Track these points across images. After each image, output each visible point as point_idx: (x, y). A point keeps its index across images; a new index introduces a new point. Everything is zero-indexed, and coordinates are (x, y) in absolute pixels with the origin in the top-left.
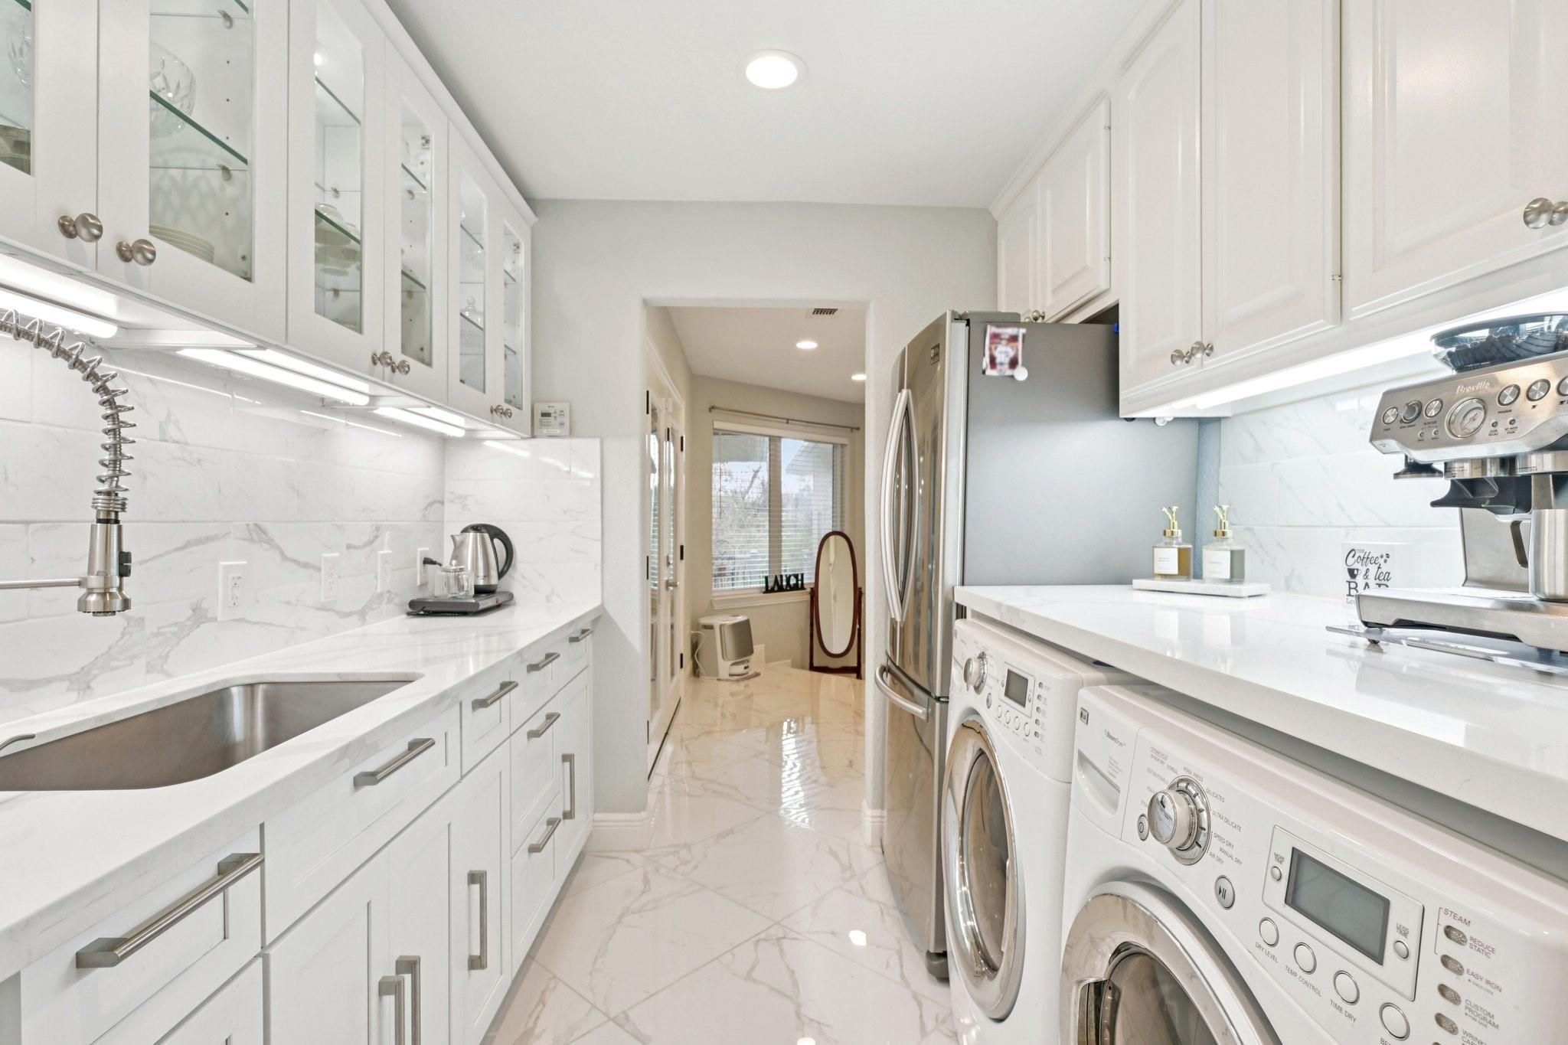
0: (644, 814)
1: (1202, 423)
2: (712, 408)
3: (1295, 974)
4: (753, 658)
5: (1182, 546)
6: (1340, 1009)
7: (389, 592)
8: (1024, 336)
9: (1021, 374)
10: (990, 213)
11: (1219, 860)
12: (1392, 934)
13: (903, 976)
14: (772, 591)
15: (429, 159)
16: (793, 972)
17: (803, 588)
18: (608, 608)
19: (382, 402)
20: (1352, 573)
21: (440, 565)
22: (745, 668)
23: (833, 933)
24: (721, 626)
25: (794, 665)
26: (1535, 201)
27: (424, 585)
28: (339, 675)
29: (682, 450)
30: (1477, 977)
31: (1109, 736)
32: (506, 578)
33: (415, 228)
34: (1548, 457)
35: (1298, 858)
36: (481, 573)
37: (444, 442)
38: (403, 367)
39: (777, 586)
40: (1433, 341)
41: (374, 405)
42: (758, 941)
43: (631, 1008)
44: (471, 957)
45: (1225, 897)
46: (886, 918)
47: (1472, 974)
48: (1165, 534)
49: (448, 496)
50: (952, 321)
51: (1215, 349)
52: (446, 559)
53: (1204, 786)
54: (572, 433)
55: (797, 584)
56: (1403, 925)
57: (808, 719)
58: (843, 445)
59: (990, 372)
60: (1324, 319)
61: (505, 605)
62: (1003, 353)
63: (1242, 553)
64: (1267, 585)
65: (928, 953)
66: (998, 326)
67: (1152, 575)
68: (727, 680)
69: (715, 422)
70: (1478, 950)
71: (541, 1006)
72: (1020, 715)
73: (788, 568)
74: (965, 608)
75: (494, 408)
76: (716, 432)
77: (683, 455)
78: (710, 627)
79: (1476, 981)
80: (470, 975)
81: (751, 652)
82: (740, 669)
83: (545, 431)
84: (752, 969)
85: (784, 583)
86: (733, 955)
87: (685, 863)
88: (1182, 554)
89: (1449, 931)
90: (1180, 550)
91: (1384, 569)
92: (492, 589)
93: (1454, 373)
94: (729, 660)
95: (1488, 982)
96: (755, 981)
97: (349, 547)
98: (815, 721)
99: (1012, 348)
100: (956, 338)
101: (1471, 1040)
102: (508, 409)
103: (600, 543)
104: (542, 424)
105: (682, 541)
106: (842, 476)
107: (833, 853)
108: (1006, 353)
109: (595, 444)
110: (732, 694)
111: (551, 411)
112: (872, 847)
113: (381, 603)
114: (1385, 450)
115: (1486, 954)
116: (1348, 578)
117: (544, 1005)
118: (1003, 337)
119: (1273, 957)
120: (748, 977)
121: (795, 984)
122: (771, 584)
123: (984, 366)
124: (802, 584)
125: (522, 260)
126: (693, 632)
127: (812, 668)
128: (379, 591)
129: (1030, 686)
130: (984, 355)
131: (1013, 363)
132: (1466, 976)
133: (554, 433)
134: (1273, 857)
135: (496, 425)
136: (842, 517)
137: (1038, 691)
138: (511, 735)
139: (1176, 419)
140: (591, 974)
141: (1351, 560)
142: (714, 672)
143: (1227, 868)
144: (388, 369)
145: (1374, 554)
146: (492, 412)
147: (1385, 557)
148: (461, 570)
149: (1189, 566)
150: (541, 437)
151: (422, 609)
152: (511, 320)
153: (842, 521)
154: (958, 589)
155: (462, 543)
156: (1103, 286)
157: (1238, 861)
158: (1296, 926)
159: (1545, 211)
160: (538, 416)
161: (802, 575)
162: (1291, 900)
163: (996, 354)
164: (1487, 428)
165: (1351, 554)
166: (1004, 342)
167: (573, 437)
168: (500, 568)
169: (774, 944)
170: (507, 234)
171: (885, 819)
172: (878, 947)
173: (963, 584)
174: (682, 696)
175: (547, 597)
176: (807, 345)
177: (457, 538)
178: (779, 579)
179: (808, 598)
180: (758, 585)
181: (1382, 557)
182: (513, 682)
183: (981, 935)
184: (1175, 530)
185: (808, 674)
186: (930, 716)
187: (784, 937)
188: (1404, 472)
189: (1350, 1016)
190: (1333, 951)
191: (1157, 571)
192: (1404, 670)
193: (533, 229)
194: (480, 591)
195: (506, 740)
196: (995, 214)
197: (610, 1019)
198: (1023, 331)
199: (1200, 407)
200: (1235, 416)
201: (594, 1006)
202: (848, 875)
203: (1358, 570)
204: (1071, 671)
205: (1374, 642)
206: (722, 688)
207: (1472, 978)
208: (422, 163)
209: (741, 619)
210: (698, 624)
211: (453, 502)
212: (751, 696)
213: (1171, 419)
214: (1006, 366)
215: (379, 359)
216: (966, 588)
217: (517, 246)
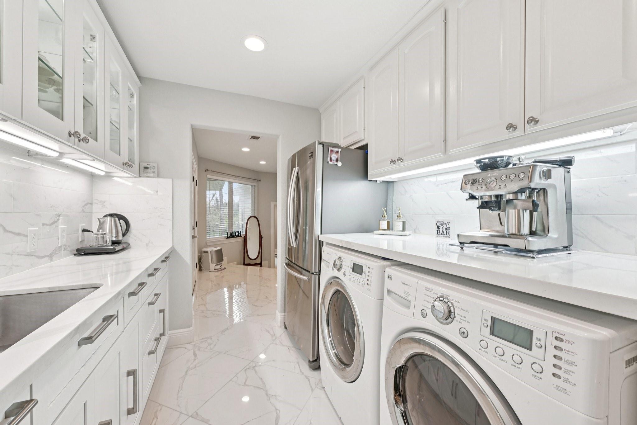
0: (191, 328)
1: (388, 182)
2: (206, 170)
3: (496, 357)
4: (223, 262)
5: (388, 220)
6: (515, 366)
7: (65, 245)
8: (340, 151)
9: (340, 164)
10: (319, 110)
11: (460, 322)
12: (534, 341)
13: (301, 371)
14: (230, 237)
15: (95, 47)
16: (262, 379)
17: (241, 236)
18: (175, 248)
19: (66, 156)
20: (438, 228)
21: (92, 232)
22: (220, 266)
23: (273, 361)
24: (211, 251)
25: (238, 264)
26: (509, 124)
27: (82, 241)
28: (49, 288)
29: (196, 185)
30: (568, 351)
31: (403, 283)
32: (126, 237)
33: (89, 77)
34: (511, 195)
35: (494, 319)
36: (114, 235)
37: (92, 176)
38: (85, 140)
39: (231, 236)
40: (475, 161)
41: (61, 157)
42: (246, 369)
43: (198, 410)
44: (128, 409)
45: (464, 335)
46: (291, 351)
47: (566, 350)
48: (383, 217)
49: (94, 201)
50: (318, 144)
51: (404, 160)
52: (95, 228)
53: (451, 298)
54: (158, 176)
55: (238, 235)
56: (539, 338)
57: (243, 283)
58: (255, 186)
59: (330, 163)
60: (441, 153)
61: (127, 248)
62: (334, 157)
63: (405, 222)
64: (411, 232)
65: (309, 361)
66: (333, 148)
67: (379, 229)
68: (214, 271)
69: (207, 175)
70: (568, 343)
71: (156, 419)
72: (360, 278)
73: (235, 229)
74: (323, 242)
75: (125, 163)
76: (209, 179)
77: (197, 187)
78: (207, 252)
79: (568, 353)
80: (127, 417)
81: (222, 260)
82: (218, 267)
83: (146, 175)
84: (246, 381)
85: (234, 235)
86: (237, 377)
87: (210, 344)
88: (388, 223)
89: (556, 338)
90: (387, 221)
91: (448, 226)
92: (119, 242)
93: (480, 171)
94: (214, 264)
95: (572, 352)
96: (248, 386)
97: (43, 224)
98: (246, 283)
99: (337, 155)
100: (319, 150)
101: (567, 371)
102: (131, 164)
103: (172, 221)
104: (144, 172)
105: (197, 220)
106: (254, 197)
107: (268, 332)
108: (335, 157)
109: (170, 181)
110: (215, 277)
111: (148, 166)
112: (281, 326)
113: (60, 251)
114: (465, 192)
115: (571, 344)
116: (437, 229)
117: (157, 418)
118: (334, 151)
119: (486, 352)
120: (245, 384)
121: (263, 383)
122: (229, 235)
123: (328, 160)
124: (241, 235)
125: (135, 101)
126: (200, 254)
127: (244, 264)
128: (60, 245)
129: (364, 268)
130: (328, 157)
131: (337, 160)
132: (564, 351)
133: (150, 176)
134: (483, 320)
135: (125, 171)
136: (254, 211)
137: (368, 270)
138: (142, 305)
139: (383, 181)
140: (177, 399)
141: (438, 224)
142: (208, 269)
143: (464, 325)
144: (77, 140)
145: (445, 222)
146: (123, 164)
147: (448, 223)
148: (105, 234)
149: (389, 227)
150: (144, 177)
151: (83, 252)
152: (131, 127)
153: (254, 212)
154: (320, 236)
155: (104, 222)
156: (363, 138)
157: (468, 322)
158: (495, 341)
159: (512, 127)
160: (142, 168)
161: (240, 231)
162: (492, 333)
163: (332, 157)
164: (498, 187)
165: (438, 222)
166: (334, 153)
167: (159, 178)
168: (123, 232)
169: (252, 369)
170: (129, 89)
171: (286, 316)
172: (290, 362)
173: (321, 234)
174: (196, 279)
175: (146, 244)
176: (246, 149)
177: (101, 220)
178: (232, 233)
179: (243, 239)
180: (225, 236)
181: (447, 223)
182: (145, 283)
183: (339, 355)
184: (386, 215)
185: (243, 266)
186: (309, 280)
187: (256, 366)
188: (469, 199)
189: (519, 368)
190: (510, 348)
191: (380, 228)
192: (475, 256)
193: (139, 88)
194: (114, 243)
195: (140, 308)
196: (321, 111)
197: (189, 416)
198: (340, 150)
199: (392, 178)
200: (398, 181)
201: (181, 413)
202: (274, 338)
203: (440, 227)
204: (379, 263)
205: (462, 248)
206: (212, 275)
207: (567, 352)
208: (90, 47)
209: (218, 248)
210: (201, 251)
211: (97, 204)
212: (223, 277)
213: (381, 181)
214: (335, 161)
215: (73, 134)
216: (322, 235)
217: (132, 95)
